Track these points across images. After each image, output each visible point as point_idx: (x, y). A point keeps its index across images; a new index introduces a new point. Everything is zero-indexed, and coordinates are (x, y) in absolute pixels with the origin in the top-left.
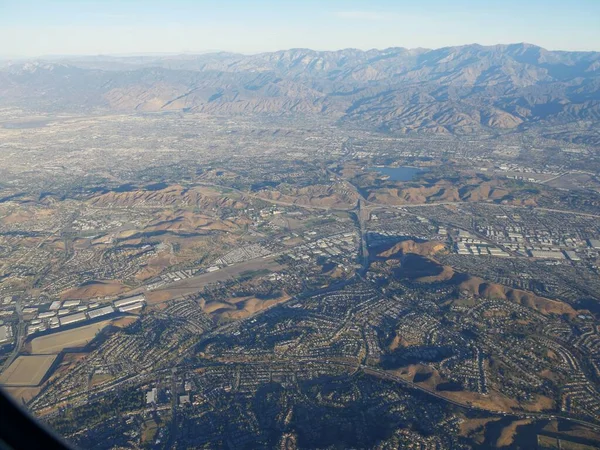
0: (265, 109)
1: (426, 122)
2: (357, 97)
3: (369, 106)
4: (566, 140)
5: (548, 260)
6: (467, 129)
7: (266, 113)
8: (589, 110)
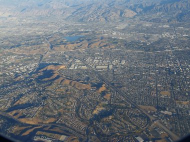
0: (40, 14)
1: (99, 16)
2: (79, 7)
3: (82, 11)
4: (147, 21)
5: (100, 69)
6: (112, 19)
7: (40, 16)
8: (163, 8)
